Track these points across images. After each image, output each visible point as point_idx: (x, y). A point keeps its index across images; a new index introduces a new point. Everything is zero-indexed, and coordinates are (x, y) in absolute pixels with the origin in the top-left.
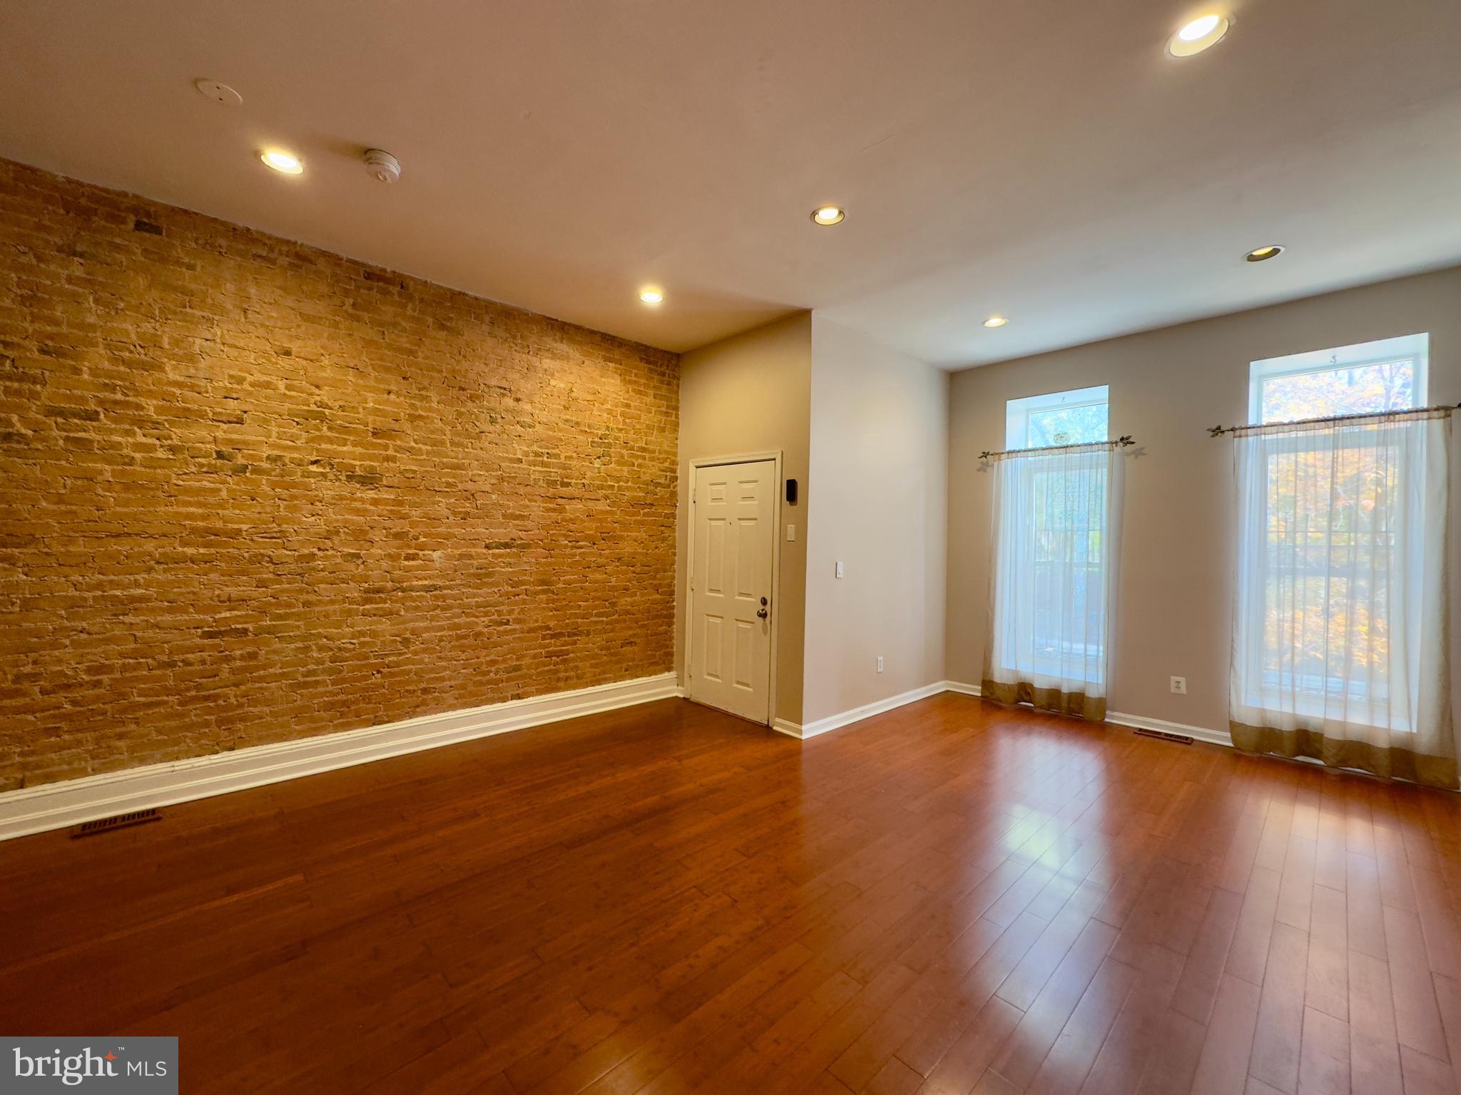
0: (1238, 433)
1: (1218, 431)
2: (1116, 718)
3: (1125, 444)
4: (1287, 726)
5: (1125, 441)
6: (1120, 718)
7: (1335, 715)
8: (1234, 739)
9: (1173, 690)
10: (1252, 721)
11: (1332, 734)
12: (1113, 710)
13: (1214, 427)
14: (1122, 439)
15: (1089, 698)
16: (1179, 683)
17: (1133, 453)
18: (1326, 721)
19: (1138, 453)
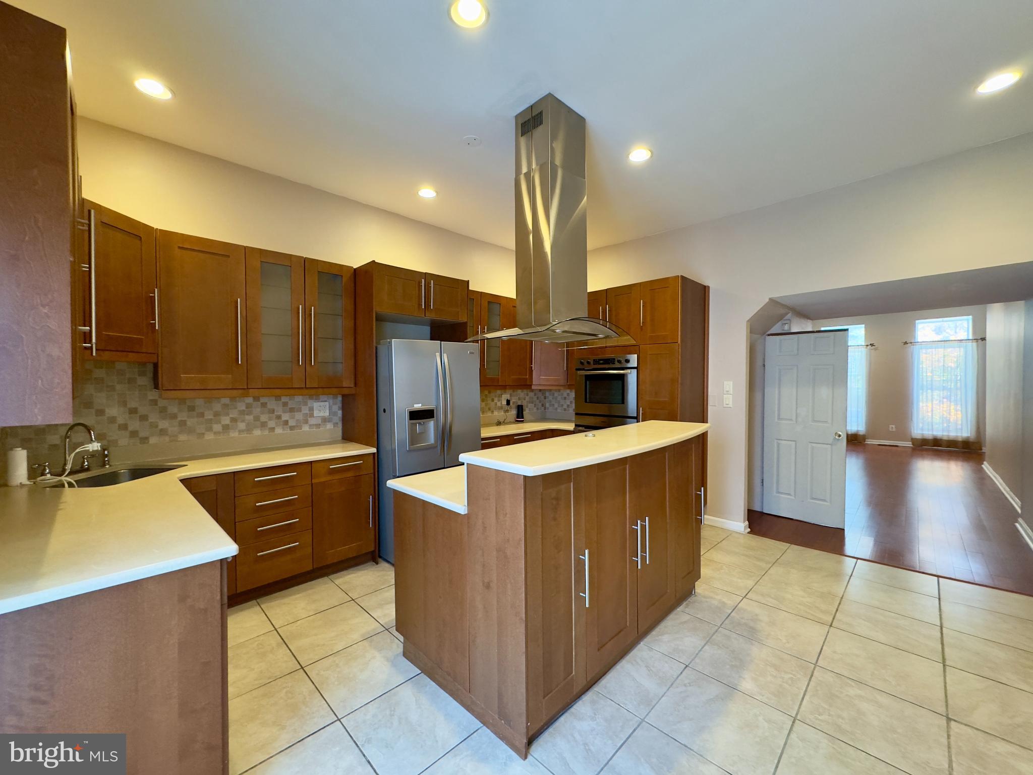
0: (913, 344)
1: (906, 343)
2: (869, 442)
3: (872, 346)
4: (931, 437)
5: (872, 345)
6: (870, 441)
7: (945, 434)
8: (913, 445)
9: (891, 430)
10: (919, 437)
11: (945, 438)
12: (868, 439)
13: (904, 342)
14: (871, 344)
15: (860, 435)
16: (892, 428)
17: (874, 349)
18: (943, 435)
19: (876, 349)
